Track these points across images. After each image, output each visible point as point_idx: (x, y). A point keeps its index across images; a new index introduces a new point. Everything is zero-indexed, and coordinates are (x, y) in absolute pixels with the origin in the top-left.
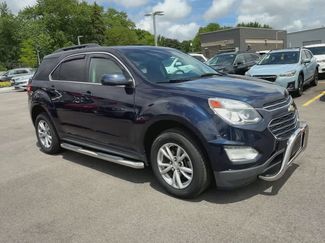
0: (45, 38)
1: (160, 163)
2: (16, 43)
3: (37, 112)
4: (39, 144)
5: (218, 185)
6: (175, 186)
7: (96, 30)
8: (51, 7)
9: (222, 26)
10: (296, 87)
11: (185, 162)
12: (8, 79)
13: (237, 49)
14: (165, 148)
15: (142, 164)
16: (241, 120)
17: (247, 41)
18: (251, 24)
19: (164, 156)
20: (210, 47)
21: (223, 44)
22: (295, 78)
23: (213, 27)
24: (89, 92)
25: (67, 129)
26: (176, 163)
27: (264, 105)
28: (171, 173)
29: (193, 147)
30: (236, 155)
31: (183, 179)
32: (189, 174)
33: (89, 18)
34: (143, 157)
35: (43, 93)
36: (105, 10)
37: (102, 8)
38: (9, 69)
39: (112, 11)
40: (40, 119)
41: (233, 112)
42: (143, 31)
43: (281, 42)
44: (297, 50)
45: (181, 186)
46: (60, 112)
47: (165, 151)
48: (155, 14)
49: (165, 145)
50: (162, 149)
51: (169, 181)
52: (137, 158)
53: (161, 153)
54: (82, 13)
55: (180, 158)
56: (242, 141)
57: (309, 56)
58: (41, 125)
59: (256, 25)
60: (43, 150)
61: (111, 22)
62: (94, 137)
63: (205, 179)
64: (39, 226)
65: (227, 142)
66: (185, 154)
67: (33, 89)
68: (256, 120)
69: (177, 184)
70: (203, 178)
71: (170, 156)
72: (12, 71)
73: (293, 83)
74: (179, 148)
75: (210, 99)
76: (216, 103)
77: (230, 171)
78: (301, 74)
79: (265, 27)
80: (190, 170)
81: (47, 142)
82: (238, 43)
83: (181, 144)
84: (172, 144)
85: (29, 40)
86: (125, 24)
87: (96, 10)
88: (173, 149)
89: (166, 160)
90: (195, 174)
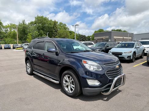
0: (36, 32)
1: (64, 82)
2: (27, 34)
3: (27, 59)
4: (27, 71)
5: (83, 93)
6: (68, 92)
7: (54, 31)
8: (39, 22)
9: (105, 30)
10: (131, 58)
11: (73, 83)
12: (22, 47)
13: (110, 40)
14: (66, 77)
15: (58, 82)
16: (94, 69)
17: (114, 37)
18: (118, 30)
19: (66, 80)
20: (98, 39)
21: (104, 38)
22: (131, 54)
23: (101, 31)
24: (44, 54)
25: (36, 67)
26: (69, 83)
27: (105, 64)
28: (67, 86)
29: (75, 77)
30: (91, 82)
31: (72, 90)
32: (73, 88)
33: (52, 26)
34: (59, 79)
35: (29, 53)
36: (59, 23)
37: (57, 22)
38: (23, 43)
39: (61, 23)
40: (28, 62)
41: (91, 66)
42: (72, 32)
43: (131, 38)
44: (134, 42)
45: (71, 92)
46: (34, 60)
47: (66, 78)
48: (76, 25)
49: (66, 76)
50: (65, 77)
51: (66, 89)
52: (57, 79)
53: (65, 78)
54: (50, 24)
55: (71, 81)
56: (95, 77)
57: (140, 45)
58: (28, 64)
59: (120, 30)
60: (28, 73)
61: (60, 27)
62: (45, 70)
63: (79, 90)
64: (20, 99)
65: (88, 77)
66: (73, 80)
67: (27, 51)
68: (100, 70)
69: (69, 91)
70: (78, 90)
71: (68, 80)
72: (24, 44)
73: (130, 56)
74: (71, 77)
75: (83, 60)
76: (85, 61)
77: (88, 88)
78: (135, 53)
79: (124, 31)
80: (74, 86)
81: (29, 71)
82: (110, 38)
83: (71, 76)
84: (69, 76)
85: (31, 33)
86: (65, 28)
87: (55, 23)
88: (69, 77)
89: (66, 81)
90: (76, 88)
